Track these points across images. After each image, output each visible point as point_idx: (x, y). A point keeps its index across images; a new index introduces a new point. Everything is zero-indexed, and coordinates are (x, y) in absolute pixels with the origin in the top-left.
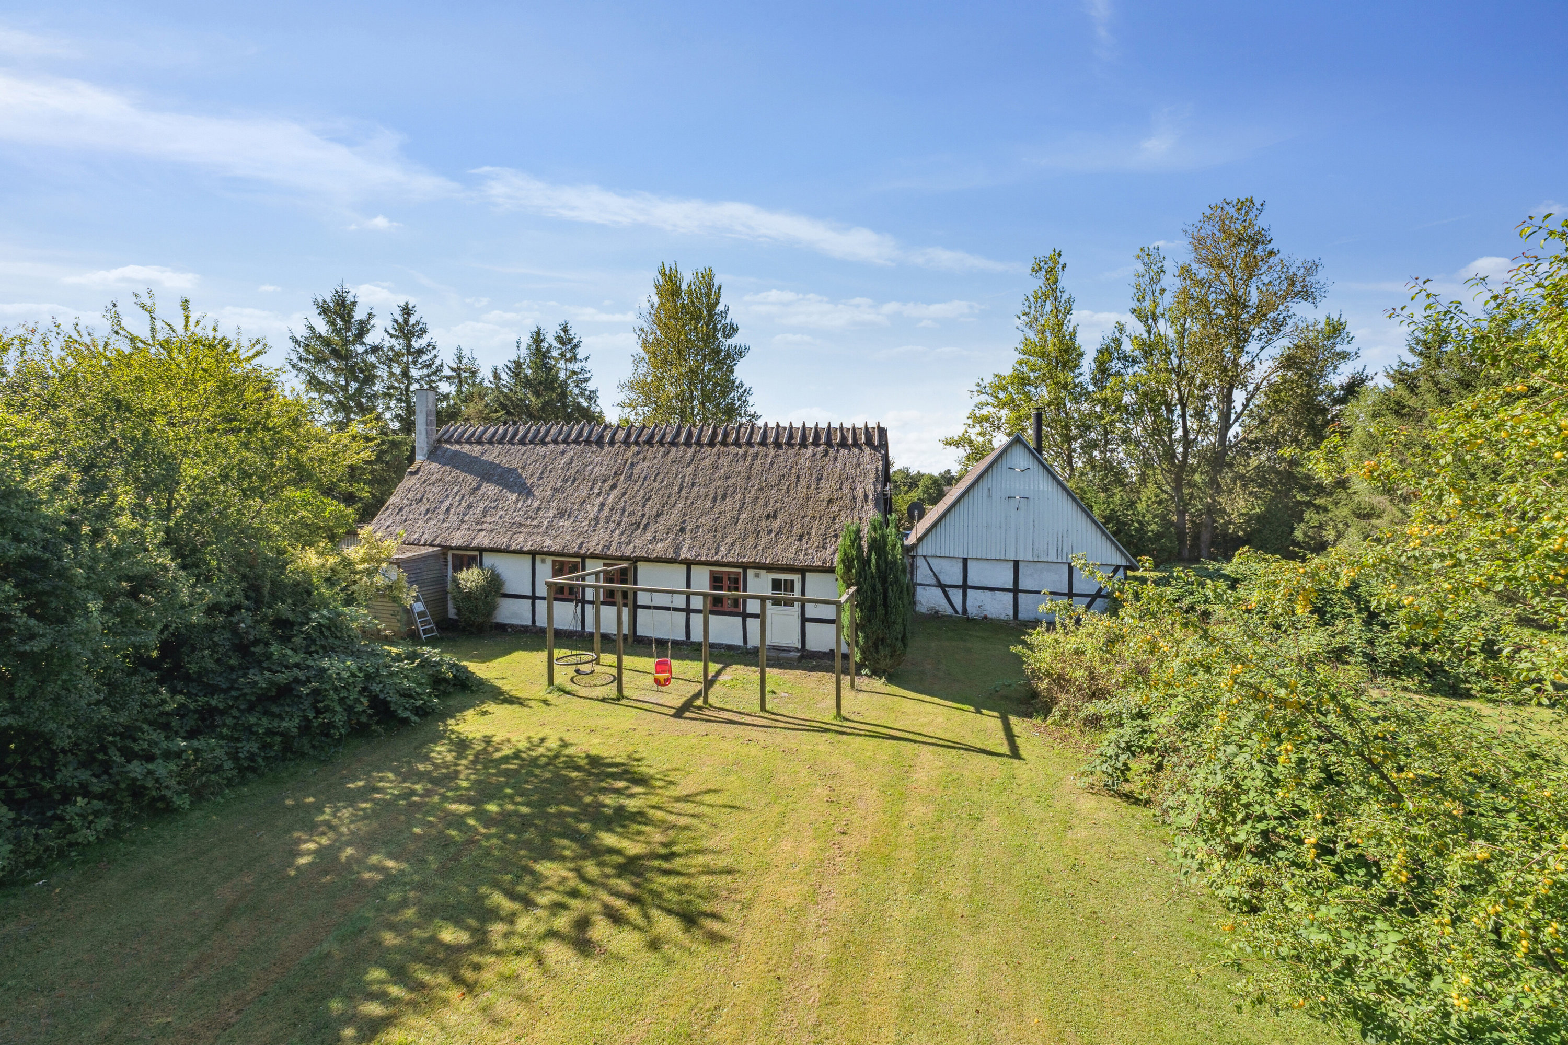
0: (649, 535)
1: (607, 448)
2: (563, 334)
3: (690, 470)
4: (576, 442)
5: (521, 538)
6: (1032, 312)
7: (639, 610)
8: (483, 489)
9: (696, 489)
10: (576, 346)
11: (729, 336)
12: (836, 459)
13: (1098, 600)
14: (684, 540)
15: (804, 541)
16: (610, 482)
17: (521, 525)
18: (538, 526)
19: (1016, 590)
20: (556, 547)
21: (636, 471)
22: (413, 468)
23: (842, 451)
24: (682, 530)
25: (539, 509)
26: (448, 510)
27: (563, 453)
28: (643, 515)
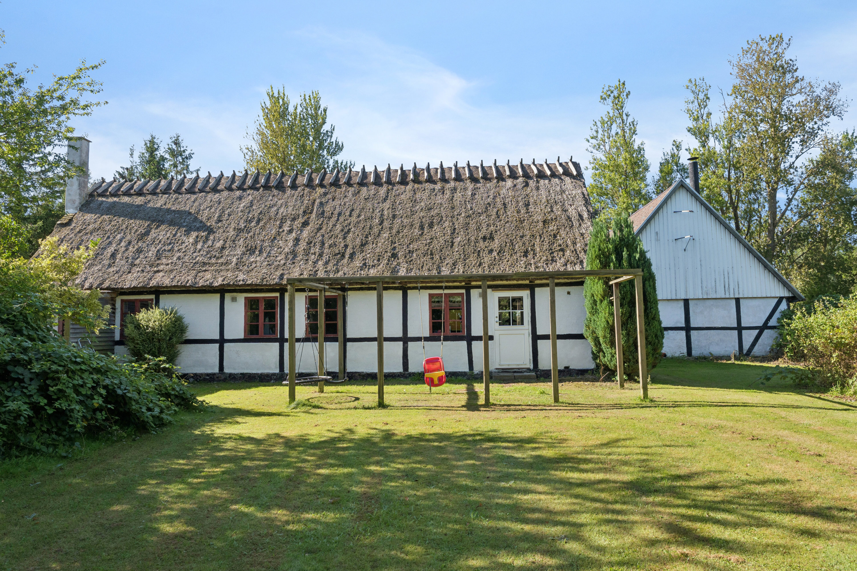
0: (358, 263)
1: (289, 192)
2: (174, 147)
3: (387, 205)
4: (253, 187)
5: (208, 276)
6: (600, 136)
7: (349, 344)
8: (153, 234)
9: (398, 221)
10: (190, 157)
11: (334, 154)
12: (538, 188)
13: (766, 331)
14: (399, 264)
15: (530, 256)
16: (301, 220)
17: (204, 264)
18: (227, 263)
19: (688, 328)
20: (253, 279)
21: (327, 209)
22: (64, 220)
23: (542, 182)
24: (394, 256)
25: (223, 248)
26: (113, 256)
27: (240, 198)
28: (346, 246)
